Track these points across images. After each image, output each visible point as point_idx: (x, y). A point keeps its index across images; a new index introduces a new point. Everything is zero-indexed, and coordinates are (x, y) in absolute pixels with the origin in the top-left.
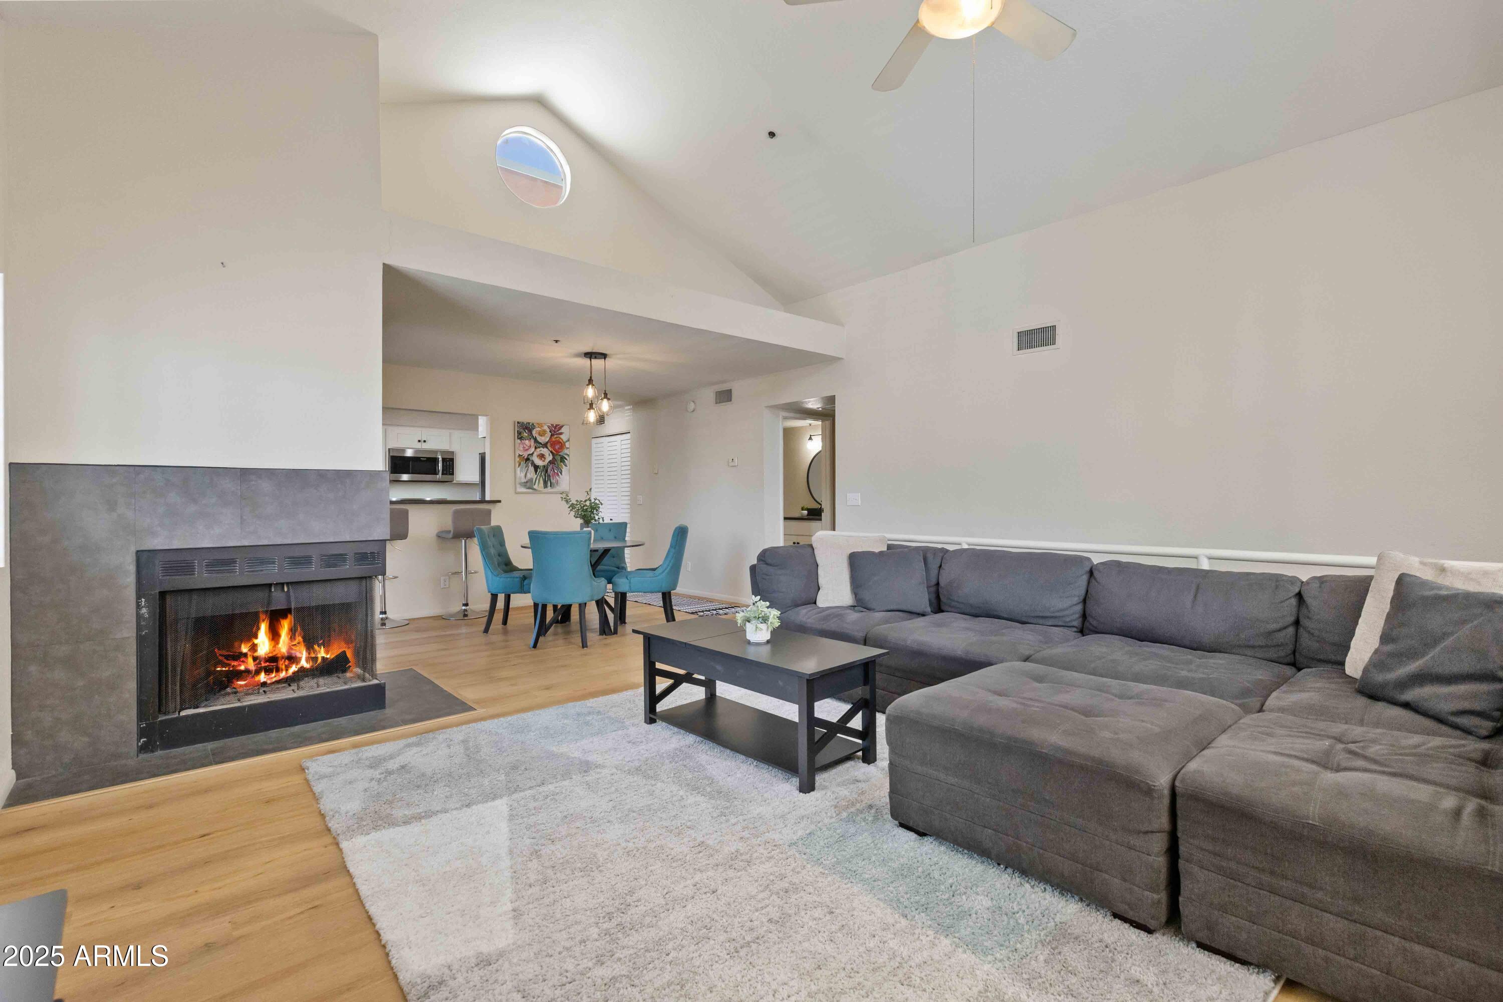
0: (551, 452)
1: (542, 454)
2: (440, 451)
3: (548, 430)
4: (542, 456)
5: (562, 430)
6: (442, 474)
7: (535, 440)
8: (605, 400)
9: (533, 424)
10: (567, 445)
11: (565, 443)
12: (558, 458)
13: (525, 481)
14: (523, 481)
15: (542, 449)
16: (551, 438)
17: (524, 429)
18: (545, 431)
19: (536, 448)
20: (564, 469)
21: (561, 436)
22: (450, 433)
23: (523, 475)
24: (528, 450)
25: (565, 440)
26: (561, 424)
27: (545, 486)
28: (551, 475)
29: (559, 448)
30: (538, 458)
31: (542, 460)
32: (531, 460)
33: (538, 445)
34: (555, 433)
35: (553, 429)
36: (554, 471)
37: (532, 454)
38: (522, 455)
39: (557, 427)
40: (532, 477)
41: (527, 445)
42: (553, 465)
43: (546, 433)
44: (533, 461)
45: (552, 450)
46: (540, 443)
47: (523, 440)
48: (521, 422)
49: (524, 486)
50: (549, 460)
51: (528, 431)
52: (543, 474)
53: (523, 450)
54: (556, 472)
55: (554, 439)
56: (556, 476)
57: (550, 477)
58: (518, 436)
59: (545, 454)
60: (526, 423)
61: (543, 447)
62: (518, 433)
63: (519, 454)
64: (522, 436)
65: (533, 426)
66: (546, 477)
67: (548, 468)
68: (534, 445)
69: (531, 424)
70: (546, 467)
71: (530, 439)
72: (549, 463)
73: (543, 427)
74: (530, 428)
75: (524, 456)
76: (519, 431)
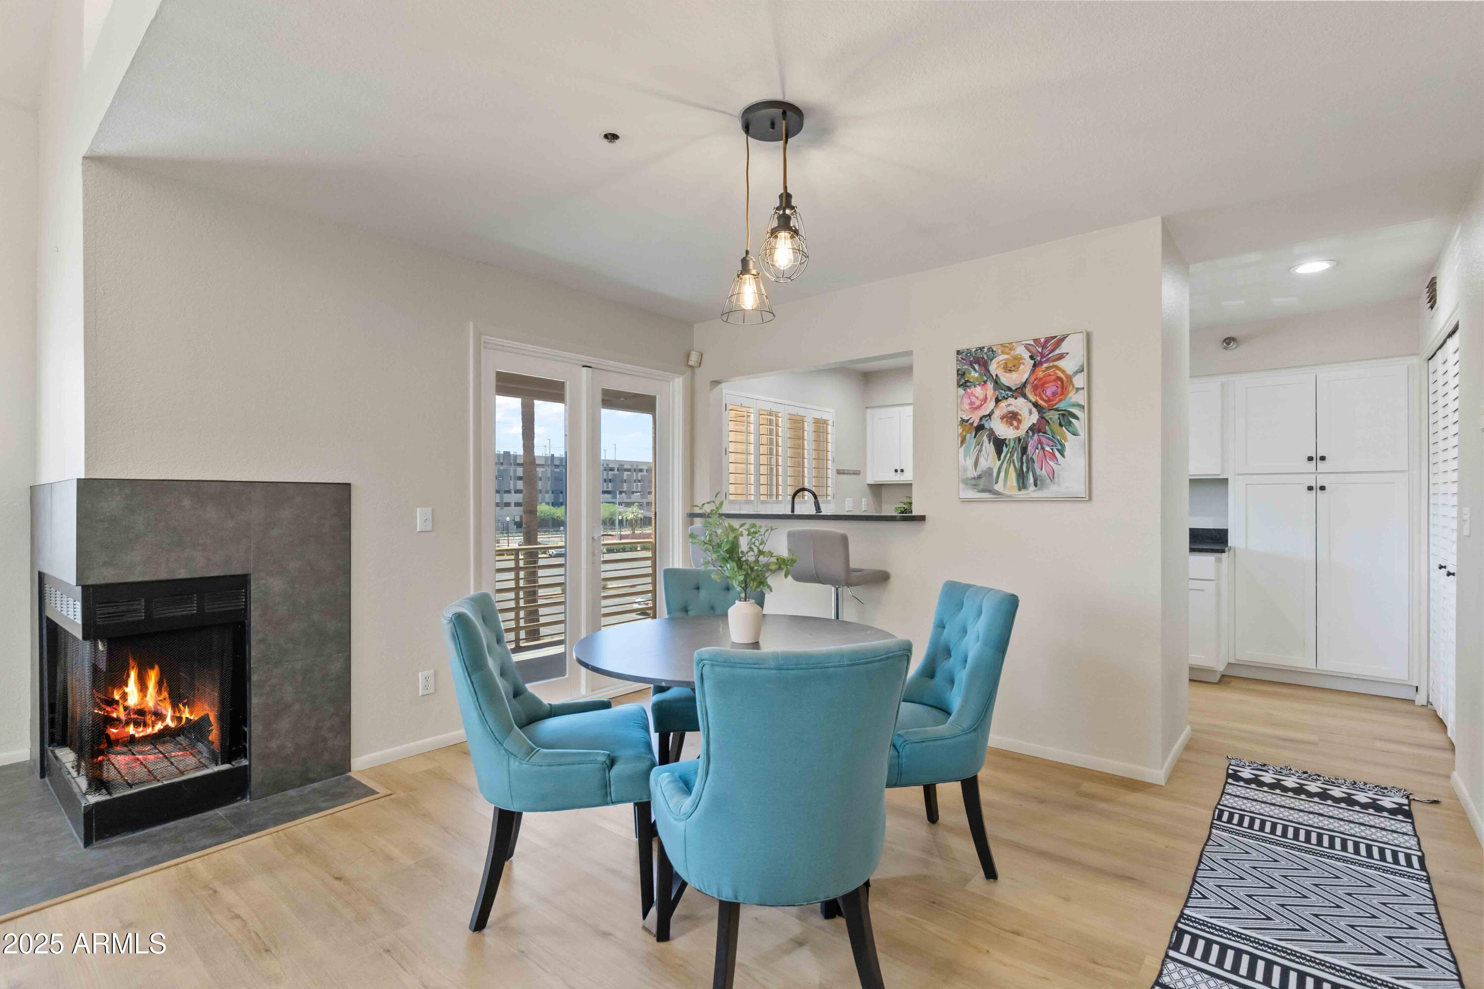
0: (1036, 405)
1: (1012, 412)
3: (1026, 355)
4: (1012, 418)
5: (1063, 348)
7: (997, 382)
9: (990, 349)
10: (1079, 380)
11: (1070, 378)
12: (1053, 416)
13: (976, 475)
14: (972, 475)
15: (1011, 401)
16: (1033, 371)
17: (971, 364)
18: (1018, 360)
19: (997, 401)
20: (1071, 442)
21: (1061, 363)
23: (971, 461)
24: (979, 407)
25: (1070, 372)
26: (1060, 333)
27: (1023, 485)
28: (1035, 457)
29: (1055, 393)
30: (1001, 422)
31: (1012, 425)
32: (986, 429)
33: (1002, 394)
34: (1045, 359)
35: (1040, 350)
36: (1043, 448)
37: (989, 414)
38: (968, 421)
39: (1048, 343)
40: (988, 466)
41: (977, 398)
42: (1041, 434)
43: (1021, 363)
44: (992, 429)
45: (1036, 400)
46: (1008, 388)
47: (970, 387)
48: (966, 350)
49: (972, 485)
50: (1030, 424)
51: (980, 365)
52: (1015, 458)
53: (971, 408)
54: (1048, 451)
55: (1041, 373)
56: (1049, 461)
57: (1034, 462)
58: (958, 381)
59: (1020, 410)
60: (976, 350)
61: (1013, 396)
62: (958, 374)
63: (961, 418)
64: (966, 379)
65: (991, 353)
66: (1022, 463)
67: (1029, 442)
68: (994, 394)
69: (986, 350)
70: (1022, 441)
71: (985, 382)
72: (1029, 431)
73: (1015, 349)
74: (983, 358)
75: (971, 422)
76: (958, 370)
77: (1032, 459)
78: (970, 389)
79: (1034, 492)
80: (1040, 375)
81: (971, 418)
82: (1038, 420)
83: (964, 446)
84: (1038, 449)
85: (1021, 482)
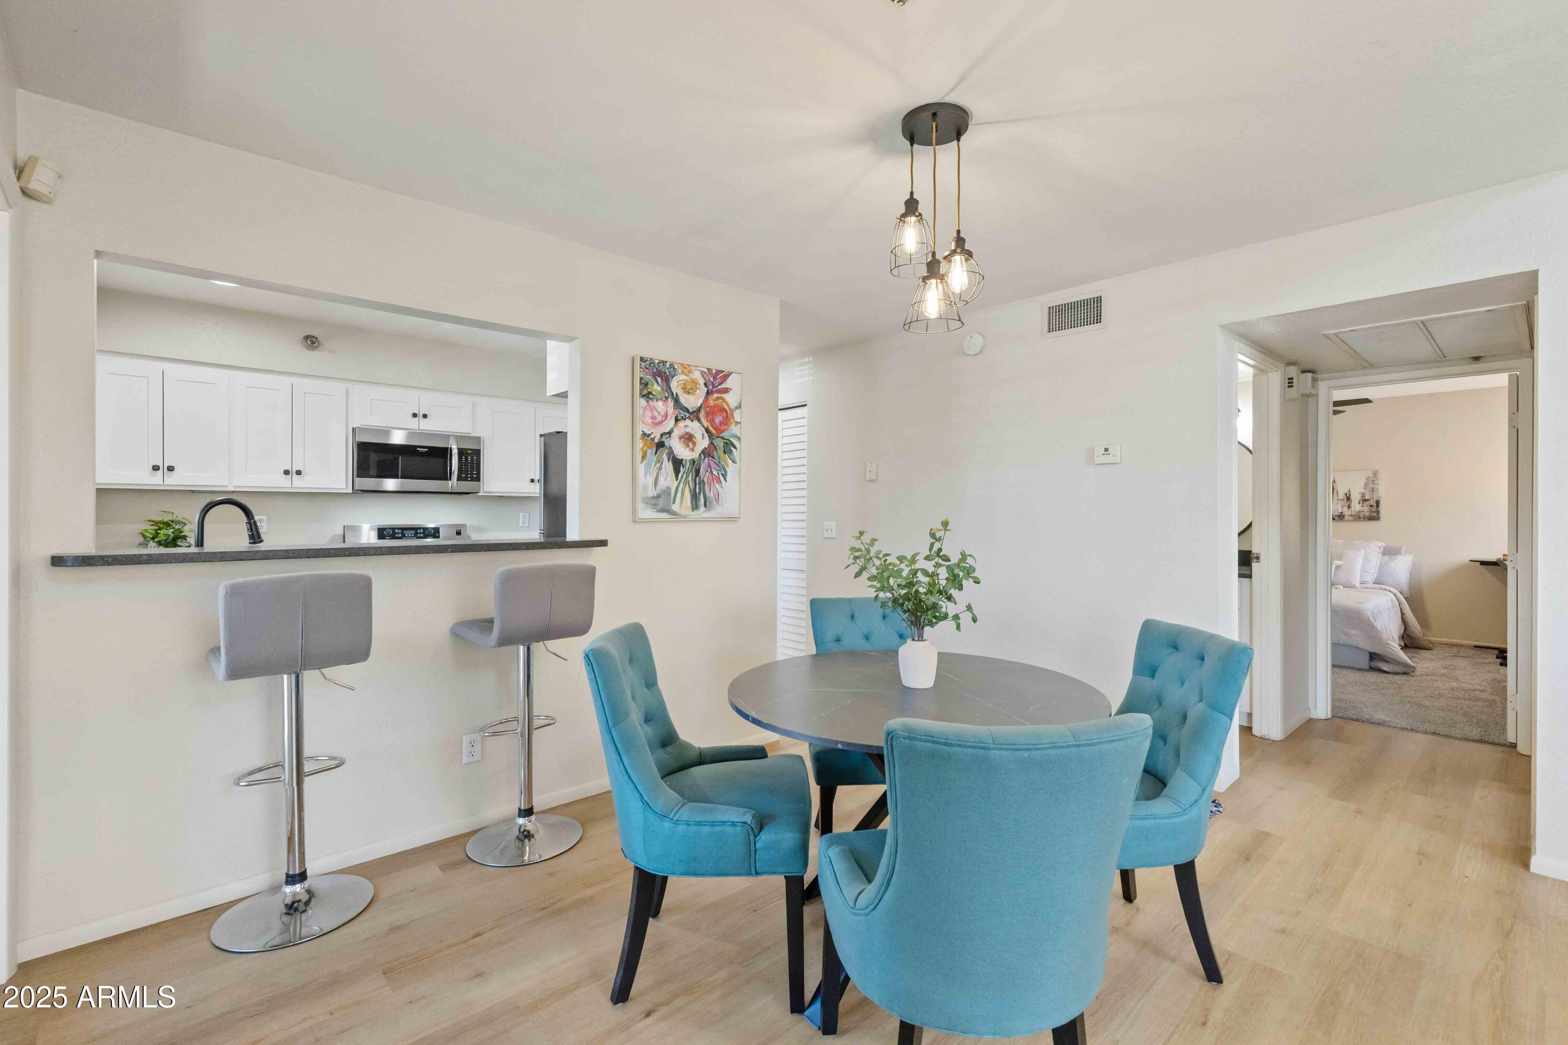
0: (707, 430)
1: (687, 434)
2: (456, 437)
3: (702, 381)
4: (688, 439)
5: (728, 383)
6: (459, 479)
7: (676, 401)
8: (957, 258)
9: (672, 366)
10: (737, 416)
11: (732, 410)
12: (719, 443)
13: (655, 494)
14: (651, 495)
15: (688, 422)
16: (706, 399)
17: (654, 375)
18: (694, 382)
19: (677, 420)
20: (731, 468)
21: (726, 397)
22: (473, 403)
23: (650, 480)
25: (732, 406)
26: (726, 368)
27: (695, 507)
28: (705, 480)
29: (721, 423)
30: (680, 441)
31: (688, 446)
32: (666, 446)
33: (681, 414)
34: (715, 389)
35: (712, 380)
36: (711, 472)
37: (669, 432)
38: (649, 435)
39: (718, 375)
40: (668, 485)
41: (659, 413)
42: (710, 458)
43: (697, 388)
44: (671, 447)
45: (708, 426)
46: (686, 408)
47: (652, 399)
48: (649, 359)
49: (652, 505)
50: (702, 448)
51: (662, 379)
52: (690, 478)
53: (653, 422)
54: (715, 475)
55: (712, 401)
56: (715, 484)
57: (705, 484)
58: (641, 391)
59: (695, 433)
60: (659, 363)
61: (690, 418)
62: (641, 383)
63: (643, 431)
64: (649, 391)
65: (672, 369)
66: (696, 484)
67: (701, 465)
68: (674, 413)
69: (668, 365)
70: (696, 462)
71: (667, 398)
72: (702, 454)
73: (692, 373)
74: (665, 373)
75: (653, 437)
76: (641, 379)
77: (703, 480)
78: (652, 402)
79: (704, 512)
80: (712, 403)
81: (652, 433)
82: (709, 445)
83: (644, 462)
84: (708, 472)
85: (694, 503)
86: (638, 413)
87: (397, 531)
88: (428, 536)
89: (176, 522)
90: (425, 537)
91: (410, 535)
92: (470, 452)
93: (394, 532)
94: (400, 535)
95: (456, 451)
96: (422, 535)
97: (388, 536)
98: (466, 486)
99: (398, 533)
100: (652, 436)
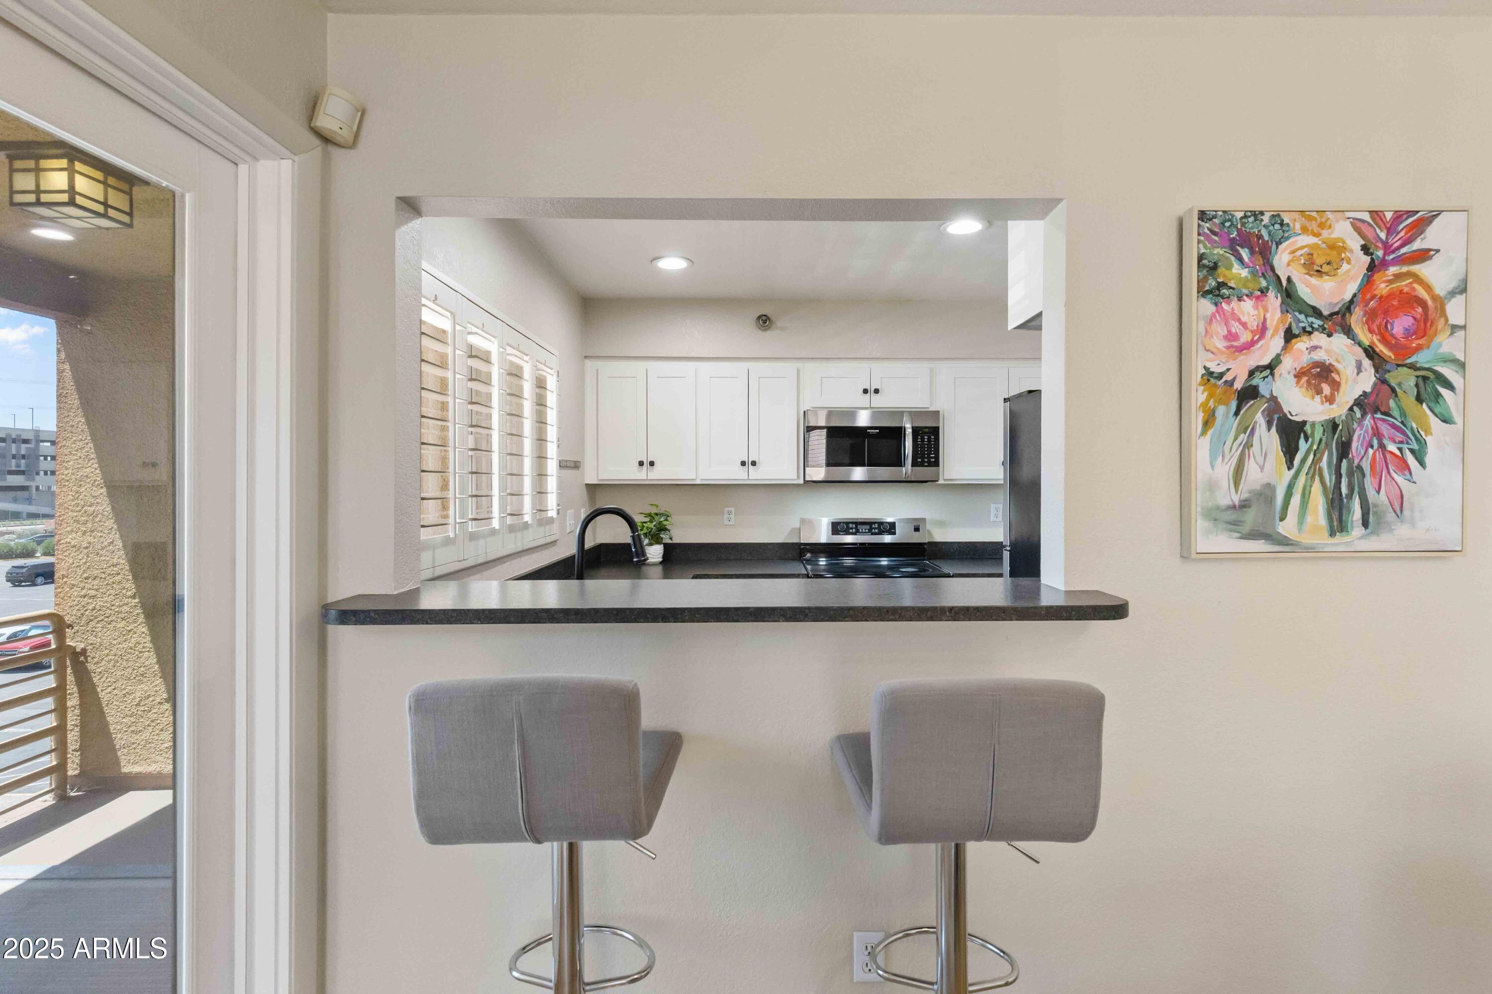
0: (1370, 353)
1: (1317, 364)
2: (910, 412)
3: (1355, 243)
4: (1320, 375)
5: (1430, 238)
6: (914, 464)
7: (1289, 294)
9: (1276, 218)
10: (1455, 310)
11: (1439, 302)
12: (1406, 379)
13: (1236, 500)
14: (1225, 501)
15: (1319, 338)
16: (1368, 282)
17: (1233, 246)
18: (1337, 248)
19: (1289, 336)
20: (1438, 435)
21: (1423, 269)
22: (931, 370)
23: (1224, 470)
24: (1249, 346)
25: (1439, 289)
27: (1338, 526)
28: (1366, 466)
29: (1408, 331)
30: (1297, 383)
31: (1319, 392)
32: (1263, 396)
33: (1299, 321)
34: (1392, 257)
35: (1383, 235)
36: (1382, 446)
37: (1270, 364)
38: (1221, 376)
39: (1401, 223)
40: (1265, 480)
41: (1244, 325)
42: (1379, 416)
43: (1343, 259)
44: (1276, 398)
45: (1372, 342)
46: (1314, 309)
47: (1228, 298)
48: (1220, 213)
49: (1227, 522)
50: (1357, 393)
51: (1252, 252)
52: (1324, 464)
53: (1228, 348)
54: (1392, 453)
55: (1383, 285)
56: (1391, 471)
57: (1364, 475)
58: (1201, 282)
59: (1338, 361)
60: (1246, 217)
61: (1322, 329)
62: (1200, 266)
63: (1205, 367)
64: (1220, 280)
65: (1277, 226)
66: (1339, 476)
67: (1354, 431)
68: (1282, 320)
69: (1266, 219)
70: (1340, 427)
71: (1264, 291)
72: (1355, 408)
73: (1330, 227)
74: (1260, 237)
75: (1229, 379)
76: (1201, 257)
77: (1359, 467)
78: (1229, 304)
79: (1361, 538)
80: (1382, 288)
81: (1228, 370)
82: (1375, 385)
83: (1210, 432)
84: (1372, 447)
85: (1335, 516)
86: (1194, 329)
87: (851, 526)
88: (884, 532)
89: (660, 515)
90: (881, 533)
91: (864, 531)
92: (927, 430)
93: (848, 526)
94: (854, 530)
95: (910, 430)
96: (877, 531)
97: (841, 531)
98: (924, 472)
99: (852, 528)
100: (1228, 377)
